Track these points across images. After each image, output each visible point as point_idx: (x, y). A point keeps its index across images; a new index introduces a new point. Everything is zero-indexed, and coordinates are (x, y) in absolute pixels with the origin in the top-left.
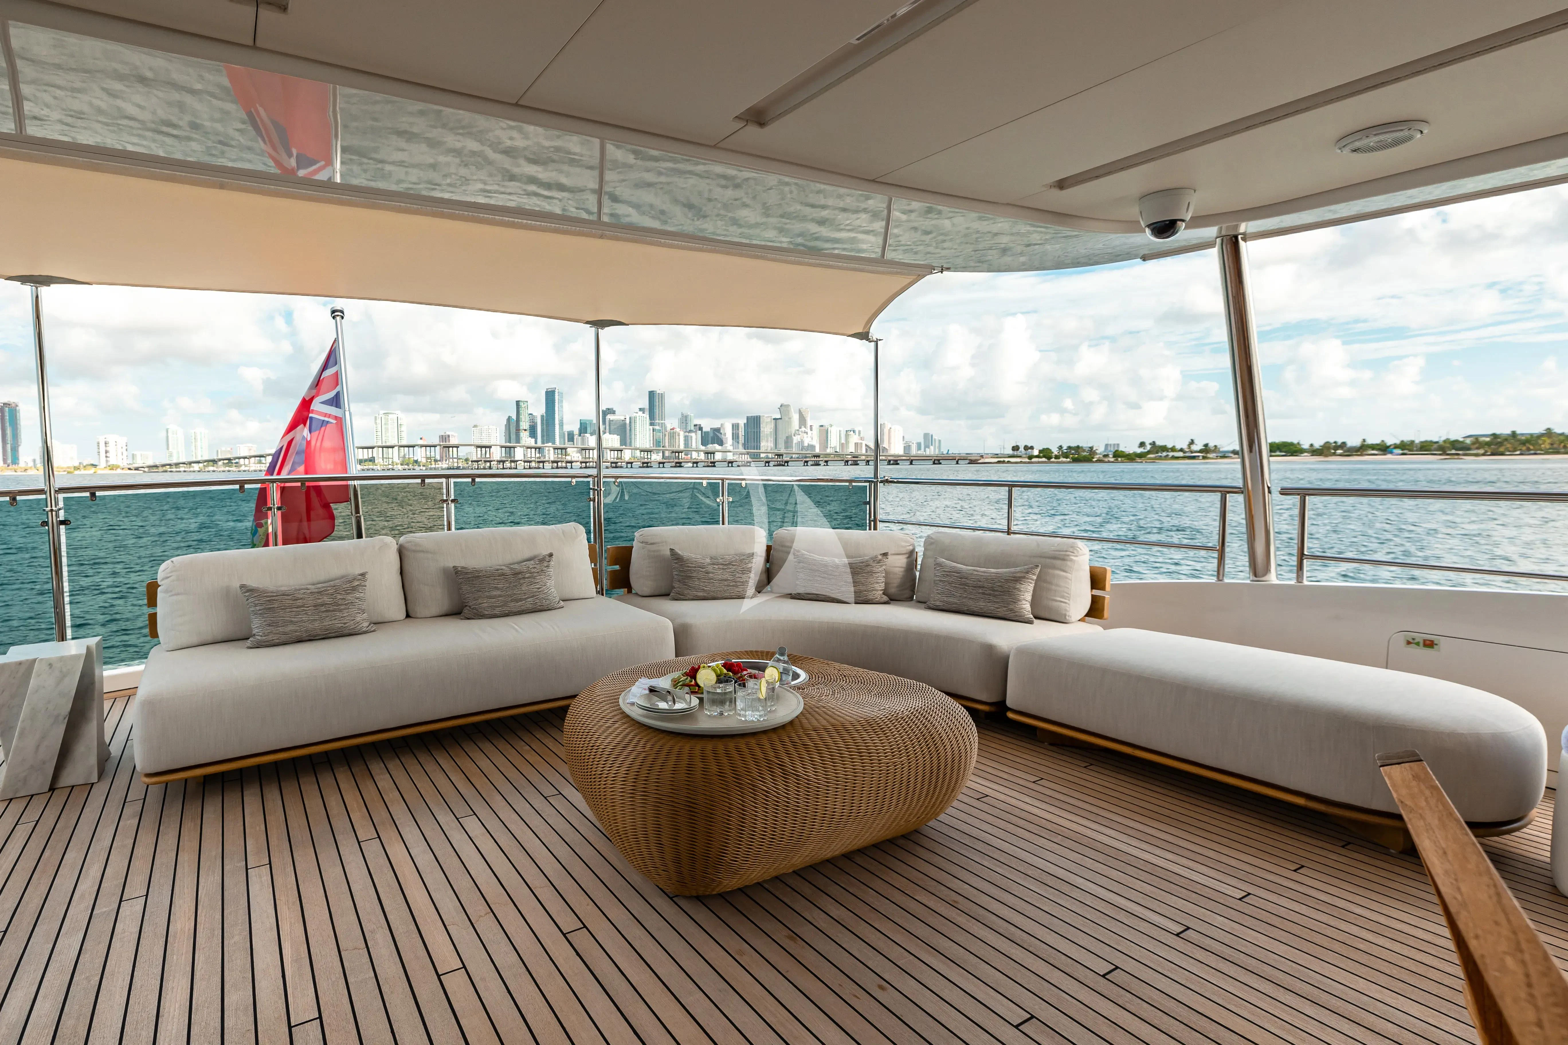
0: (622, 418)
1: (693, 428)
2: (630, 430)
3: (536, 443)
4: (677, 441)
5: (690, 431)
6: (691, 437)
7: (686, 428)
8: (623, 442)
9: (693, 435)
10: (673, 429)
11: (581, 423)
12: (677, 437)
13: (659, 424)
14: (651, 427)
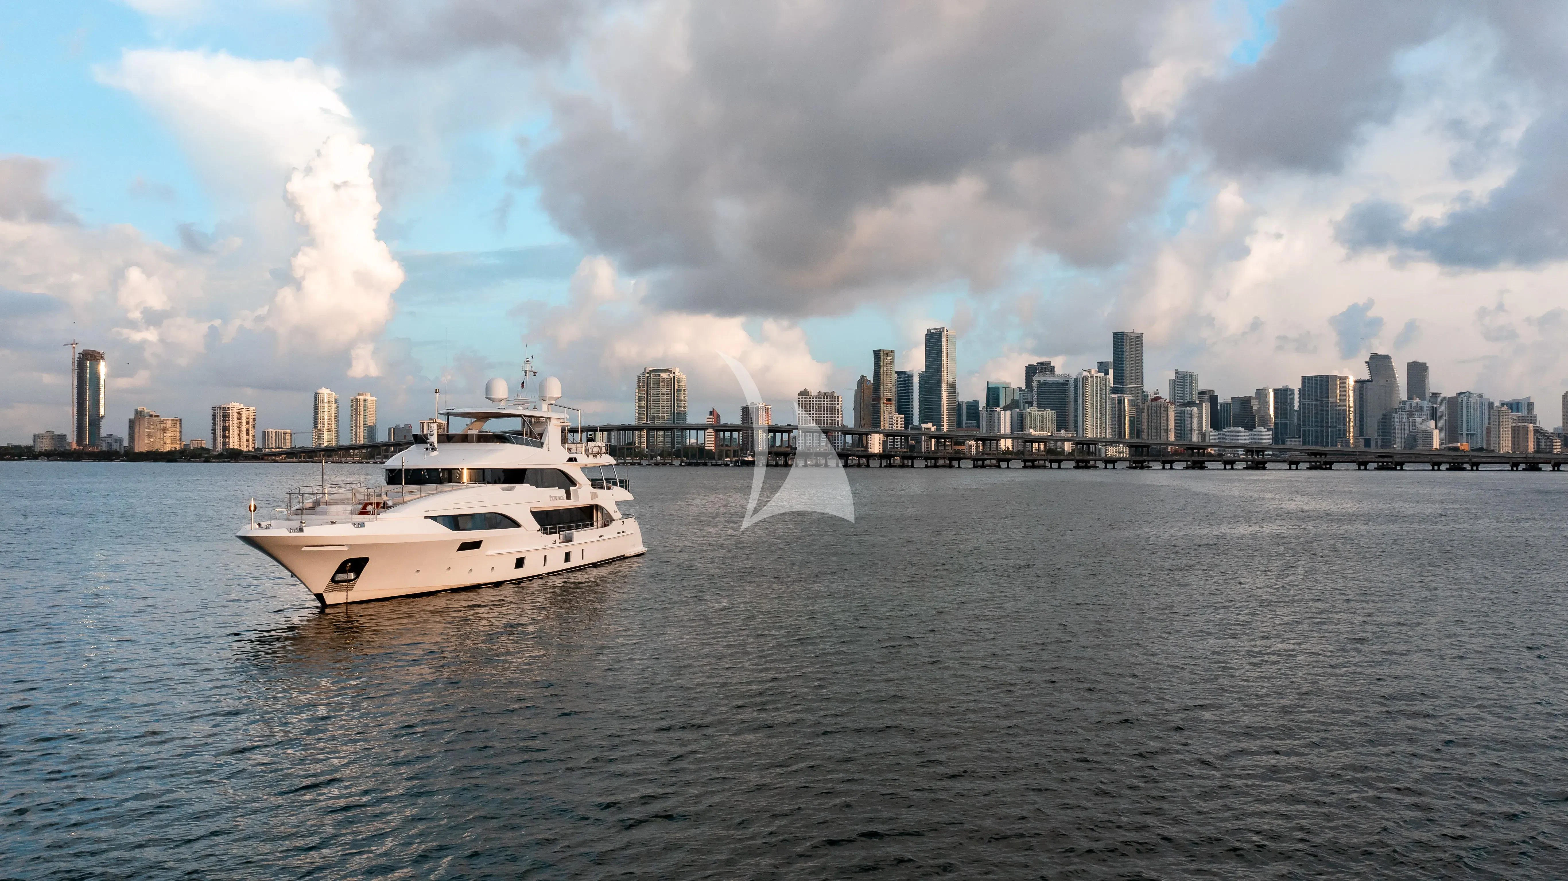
0: (1061, 380)
1: (1196, 398)
2: (1076, 400)
3: (908, 421)
4: (1163, 420)
5: (1191, 404)
6: (1191, 415)
7: (1183, 397)
8: (1061, 423)
9: (1195, 410)
10: (1157, 398)
11: (988, 388)
12: (1163, 415)
13: (1131, 389)
14: (1115, 396)
